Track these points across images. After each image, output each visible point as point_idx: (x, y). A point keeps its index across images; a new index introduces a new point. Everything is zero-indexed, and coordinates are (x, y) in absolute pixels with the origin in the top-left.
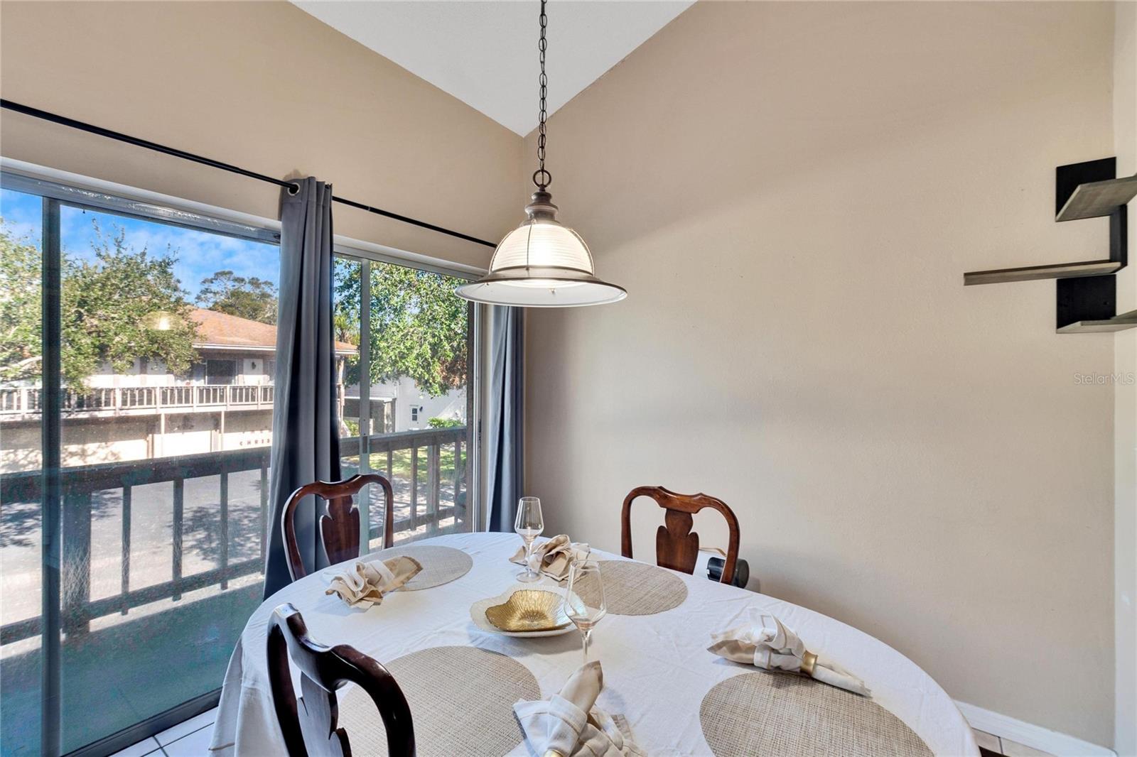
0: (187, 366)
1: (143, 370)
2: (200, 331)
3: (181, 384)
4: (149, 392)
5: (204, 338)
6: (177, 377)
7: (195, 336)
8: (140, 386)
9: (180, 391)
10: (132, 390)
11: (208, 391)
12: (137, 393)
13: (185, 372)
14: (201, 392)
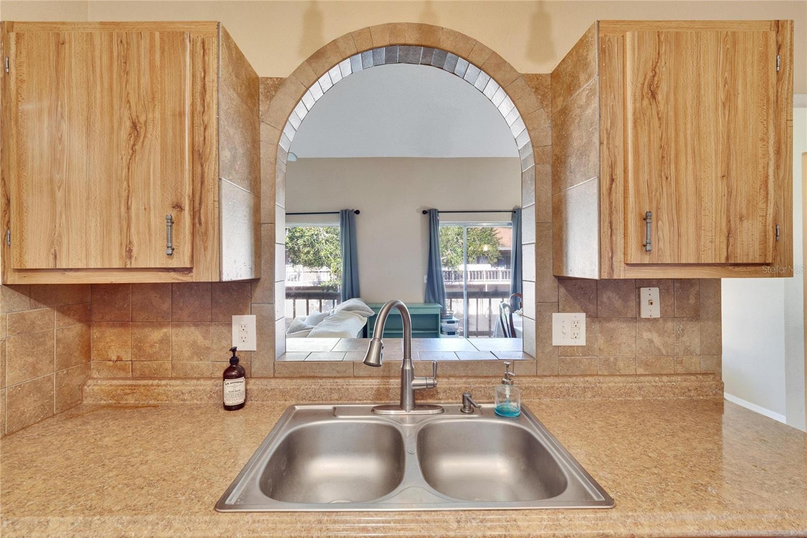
0: (496, 260)
1: (478, 262)
2: (501, 241)
3: (494, 269)
4: (481, 272)
5: (503, 245)
6: (492, 265)
7: (499, 244)
8: (478, 270)
9: (493, 272)
10: (474, 272)
11: (506, 272)
12: (476, 273)
13: (495, 263)
14: (503, 273)
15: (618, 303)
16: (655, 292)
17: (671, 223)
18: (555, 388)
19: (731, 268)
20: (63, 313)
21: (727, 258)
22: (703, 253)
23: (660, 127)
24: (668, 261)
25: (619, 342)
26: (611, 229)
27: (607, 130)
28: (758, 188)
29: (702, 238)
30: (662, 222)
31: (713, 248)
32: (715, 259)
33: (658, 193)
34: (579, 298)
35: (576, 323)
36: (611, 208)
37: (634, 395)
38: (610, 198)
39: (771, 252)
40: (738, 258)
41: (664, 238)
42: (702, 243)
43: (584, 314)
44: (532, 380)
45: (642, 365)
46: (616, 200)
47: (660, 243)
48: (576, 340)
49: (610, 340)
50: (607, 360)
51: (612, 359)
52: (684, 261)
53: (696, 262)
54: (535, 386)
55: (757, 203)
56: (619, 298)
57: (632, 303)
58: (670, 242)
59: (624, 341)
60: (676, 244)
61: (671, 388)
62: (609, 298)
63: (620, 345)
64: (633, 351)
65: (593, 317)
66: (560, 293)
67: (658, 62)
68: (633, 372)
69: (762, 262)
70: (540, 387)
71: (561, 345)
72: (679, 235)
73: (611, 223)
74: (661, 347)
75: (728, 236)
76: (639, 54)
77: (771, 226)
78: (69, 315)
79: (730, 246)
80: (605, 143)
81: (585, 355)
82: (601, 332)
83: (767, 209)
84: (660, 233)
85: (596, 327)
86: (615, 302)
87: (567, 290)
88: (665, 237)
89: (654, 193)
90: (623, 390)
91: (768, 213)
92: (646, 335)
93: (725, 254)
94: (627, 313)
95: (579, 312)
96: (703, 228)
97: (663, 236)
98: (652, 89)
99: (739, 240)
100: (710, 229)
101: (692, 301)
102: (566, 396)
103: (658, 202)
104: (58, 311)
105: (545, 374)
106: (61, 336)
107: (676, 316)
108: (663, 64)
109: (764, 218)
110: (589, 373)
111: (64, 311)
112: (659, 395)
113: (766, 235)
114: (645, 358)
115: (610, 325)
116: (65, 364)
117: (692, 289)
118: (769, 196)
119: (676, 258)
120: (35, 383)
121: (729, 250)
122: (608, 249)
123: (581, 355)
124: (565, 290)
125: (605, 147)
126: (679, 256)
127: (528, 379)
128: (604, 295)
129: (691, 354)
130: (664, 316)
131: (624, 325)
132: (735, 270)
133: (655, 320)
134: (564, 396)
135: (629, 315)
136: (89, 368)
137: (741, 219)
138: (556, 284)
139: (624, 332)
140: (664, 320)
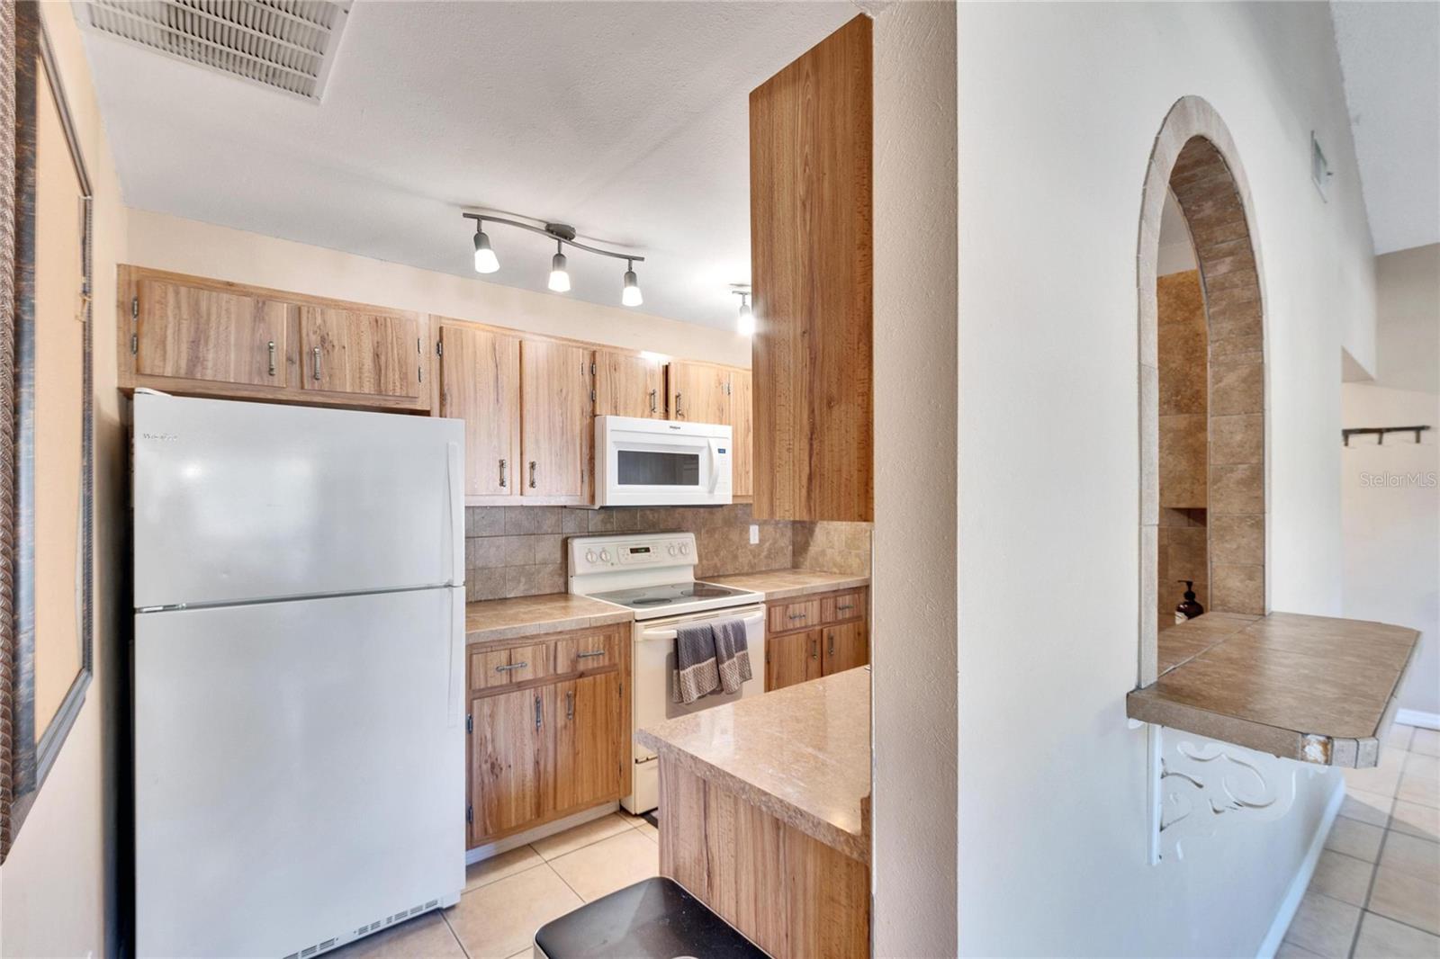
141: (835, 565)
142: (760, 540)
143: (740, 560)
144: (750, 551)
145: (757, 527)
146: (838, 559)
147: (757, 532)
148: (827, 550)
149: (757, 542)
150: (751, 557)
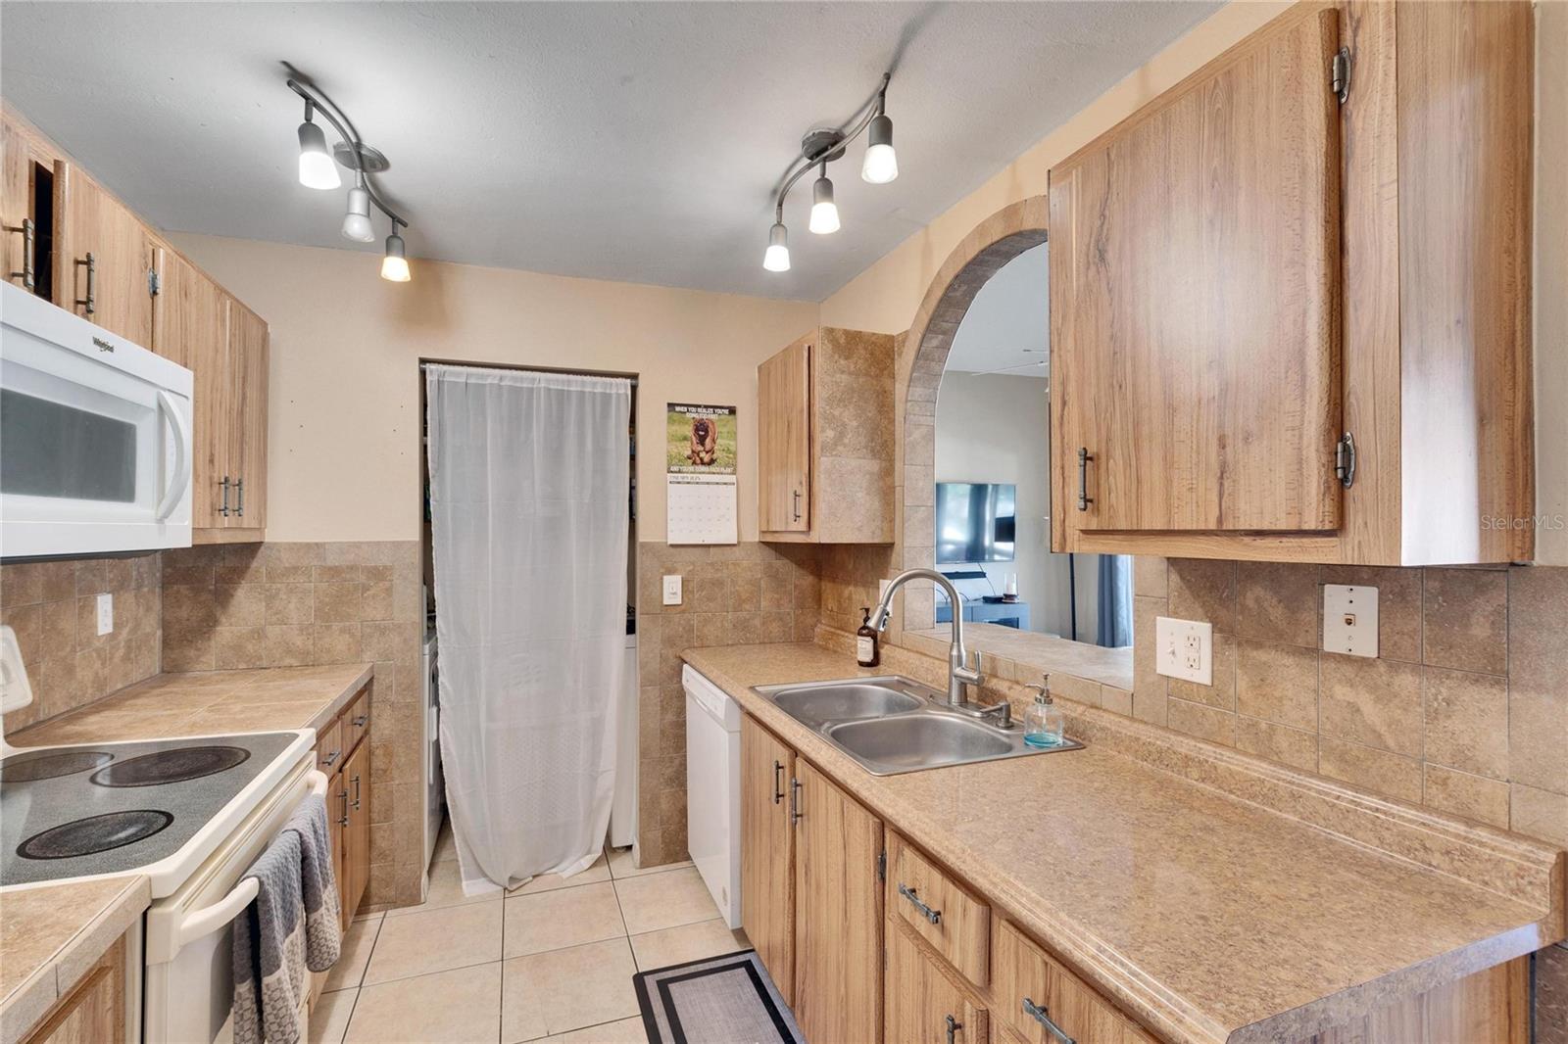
15: (1276, 613)
16: (1367, 597)
17: (1127, 465)
18: (1141, 743)
19: (1247, 539)
20: (799, 565)
21: (1220, 520)
22: (1176, 510)
23: (1111, 305)
24: (1123, 526)
25: (1277, 694)
26: (1064, 478)
27: (1058, 329)
28: (1283, 371)
29: (1175, 484)
30: (1115, 461)
31: (1194, 501)
32: (1197, 522)
33: (1108, 415)
34: (1201, 594)
35: (1191, 639)
36: (1063, 446)
37: (1281, 806)
38: (1061, 430)
39: (1314, 505)
40: (1242, 519)
41: (1117, 488)
42: (1176, 493)
43: (1208, 626)
44: (1116, 720)
45: (1332, 758)
46: (1069, 432)
47: (1112, 495)
48: (1191, 670)
49: (1259, 686)
50: (1254, 725)
51: (1263, 726)
52: (1146, 526)
53: (1165, 528)
54: (1113, 728)
55: (1280, 403)
56: (1280, 601)
57: (1308, 617)
58: (1125, 494)
59: (1290, 694)
60: (1134, 497)
61: (1373, 823)
62: (1257, 600)
63: (1280, 699)
64: (1309, 721)
65: (1225, 633)
66: (1170, 583)
67: (1107, 198)
68: (1311, 766)
69: (1294, 527)
70: (1120, 733)
71: (1172, 675)
72: (1139, 481)
73: (1063, 468)
74: (1383, 730)
75: (1222, 477)
76: (1083, 199)
77: (1313, 448)
78: (803, 568)
79: (1226, 495)
80: (1056, 349)
81: (1212, 705)
82: (1243, 666)
83: (1303, 412)
84: (1111, 478)
85: (1233, 654)
86: (1270, 609)
87: (1182, 578)
88: (1119, 485)
89: (1103, 416)
90: (1258, 789)
91: (1306, 419)
92: (1342, 692)
93: (1216, 512)
94: (1294, 636)
95: (1201, 620)
96: (1176, 466)
97: (1116, 484)
98: (1100, 247)
99: (1242, 482)
100: (1189, 466)
101: (1480, 630)
102: (1158, 762)
103: (1109, 429)
104: (796, 564)
105: (1145, 719)
106: (797, 583)
107: (1426, 662)
108: (1114, 197)
109: (1296, 432)
110: (1219, 739)
111: (800, 564)
112: (1340, 828)
113: (1300, 469)
114: (1338, 742)
115: (1262, 656)
116: (801, 606)
117: (1481, 601)
118: (1309, 380)
119: (1135, 521)
120: (779, 613)
121: (1223, 504)
122: (1061, 509)
123: (1204, 701)
124: (1178, 578)
125: (1055, 355)
126: (1139, 518)
127: (1112, 717)
128: (1249, 594)
129: (1478, 771)
130: (1389, 654)
131: (1289, 661)
132: (1254, 543)
133: (1364, 662)
134: (1154, 761)
135: (1300, 642)
136: (820, 614)
137: (1246, 439)
138: (1164, 565)
139: (1290, 675)
140: (1390, 666)
141: (289, 652)
142: (115, 625)
143: (79, 676)
144: (98, 651)
145: (109, 597)
146: (298, 641)
147: (109, 607)
148: (269, 628)
149: (109, 629)
150: (98, 665)
